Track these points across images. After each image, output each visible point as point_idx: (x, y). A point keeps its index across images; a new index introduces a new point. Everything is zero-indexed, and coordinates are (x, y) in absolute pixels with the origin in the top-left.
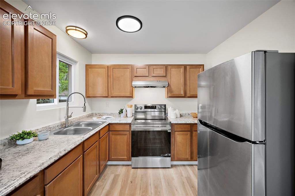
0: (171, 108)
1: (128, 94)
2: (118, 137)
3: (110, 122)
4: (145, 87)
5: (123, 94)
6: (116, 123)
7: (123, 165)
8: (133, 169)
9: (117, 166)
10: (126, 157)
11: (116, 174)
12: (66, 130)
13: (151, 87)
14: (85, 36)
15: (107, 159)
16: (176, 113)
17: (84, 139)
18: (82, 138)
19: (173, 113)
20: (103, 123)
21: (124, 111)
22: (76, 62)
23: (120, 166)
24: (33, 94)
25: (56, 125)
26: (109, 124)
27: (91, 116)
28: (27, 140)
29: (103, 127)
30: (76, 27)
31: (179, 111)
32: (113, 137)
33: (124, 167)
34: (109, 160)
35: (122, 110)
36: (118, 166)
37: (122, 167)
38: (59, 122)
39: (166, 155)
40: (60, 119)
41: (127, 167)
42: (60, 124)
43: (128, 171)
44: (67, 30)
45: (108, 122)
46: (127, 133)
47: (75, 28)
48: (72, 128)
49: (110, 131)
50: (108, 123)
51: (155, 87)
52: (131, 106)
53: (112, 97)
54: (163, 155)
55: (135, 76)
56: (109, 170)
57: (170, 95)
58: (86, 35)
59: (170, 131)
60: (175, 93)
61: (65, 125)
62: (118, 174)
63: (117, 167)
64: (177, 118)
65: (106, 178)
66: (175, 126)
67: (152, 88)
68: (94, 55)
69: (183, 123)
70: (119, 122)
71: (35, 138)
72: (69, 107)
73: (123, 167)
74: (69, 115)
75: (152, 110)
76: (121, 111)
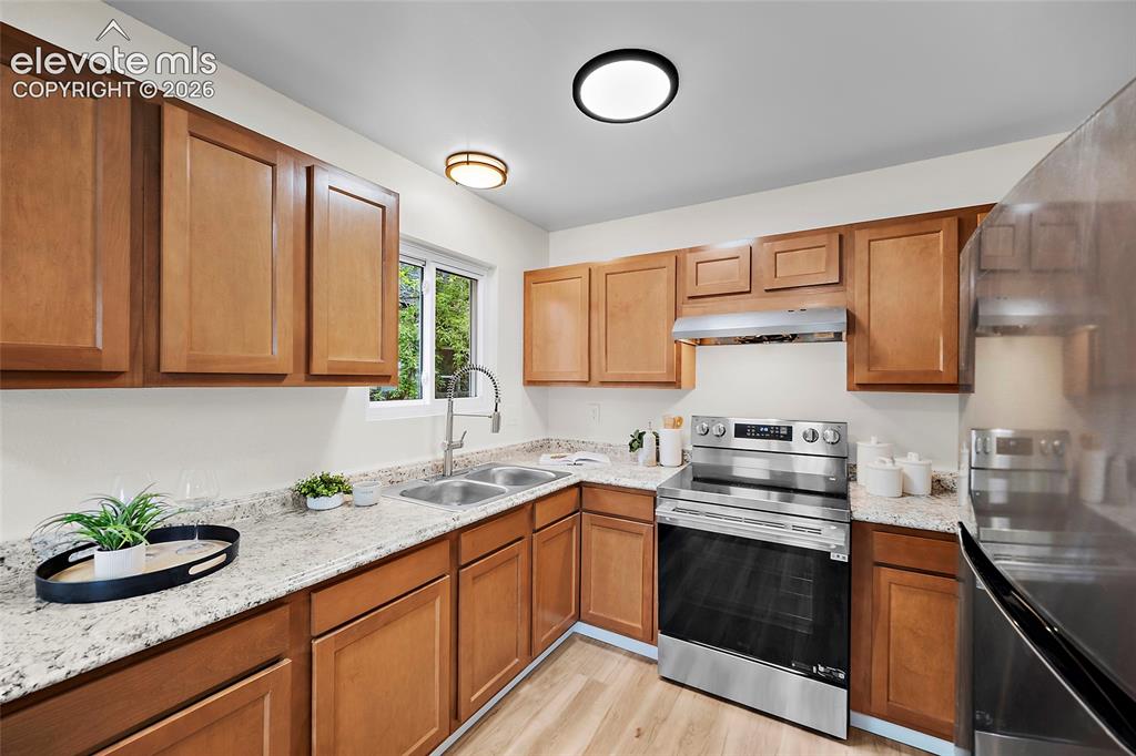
0: (874, 440)
1: (661, 373)
2: (613, 538)
3: (585, 477)
4: (743, 343)
5: (640, 374)
6: (603, 484)
7: (632, 655)
8: (664, 683)
9: (607, 649)
10: (640, 626)
11: (595, 678)
12: (442, 486)
13: (771, 338)
14: (500, 178)
15: (573, 612)
16: (900, 470)
17: (458, 524)
18: (449, 520)
19: (882, 466)
20: (559, 475)
21: (648, 439)
22: (491, 268)
23: (620, 653)
24: (326, 373)
25: (419, 467)
26: (580, 485)
27: (541, 447)
28: (326, 498)
29: (546, 491)
30: (468, 153)
31: (928, 462)
32: (594, 536)
33: (632, 661)
34: (578, 617)
35: (641, 436)
36: (613, 650)
37: (626, 658)
38: (430, 458)
39: (821, 669)
40: (434, 452)
41: (643, 664)
42: (430, 465)
43: (641, 684)
44: (449, 167)
45: (579, 475)
46: (644, 532)
47: (464, 158)
48: (458, 482)
49: (586, 511)
50: (577, 480)
51: (791, 340)
52: (677, 423)
53: (603, 383)
54: (803, 666)
55: (690, 298)
56: (573, 657)
57: (862, 375)
58: (504, 174)
59: (843, 557)
60: (891, 367)
61: (442, 472)
62: (602, 680)
63: (608, 652)
64: (904, 494)
65: (556, 680)
66: (878, 536)
67: (776, 346)
68: (555, 237)
69: (930, 527)
70: (614, 483)
71: (348, 497)
72: (454, 412)
73: (626, 663)
74: (456, 439)
75: (775, 445)
76: (637, 442)
